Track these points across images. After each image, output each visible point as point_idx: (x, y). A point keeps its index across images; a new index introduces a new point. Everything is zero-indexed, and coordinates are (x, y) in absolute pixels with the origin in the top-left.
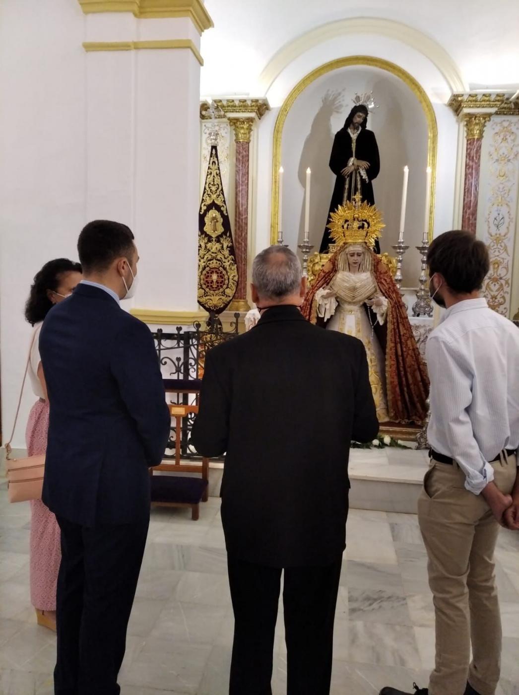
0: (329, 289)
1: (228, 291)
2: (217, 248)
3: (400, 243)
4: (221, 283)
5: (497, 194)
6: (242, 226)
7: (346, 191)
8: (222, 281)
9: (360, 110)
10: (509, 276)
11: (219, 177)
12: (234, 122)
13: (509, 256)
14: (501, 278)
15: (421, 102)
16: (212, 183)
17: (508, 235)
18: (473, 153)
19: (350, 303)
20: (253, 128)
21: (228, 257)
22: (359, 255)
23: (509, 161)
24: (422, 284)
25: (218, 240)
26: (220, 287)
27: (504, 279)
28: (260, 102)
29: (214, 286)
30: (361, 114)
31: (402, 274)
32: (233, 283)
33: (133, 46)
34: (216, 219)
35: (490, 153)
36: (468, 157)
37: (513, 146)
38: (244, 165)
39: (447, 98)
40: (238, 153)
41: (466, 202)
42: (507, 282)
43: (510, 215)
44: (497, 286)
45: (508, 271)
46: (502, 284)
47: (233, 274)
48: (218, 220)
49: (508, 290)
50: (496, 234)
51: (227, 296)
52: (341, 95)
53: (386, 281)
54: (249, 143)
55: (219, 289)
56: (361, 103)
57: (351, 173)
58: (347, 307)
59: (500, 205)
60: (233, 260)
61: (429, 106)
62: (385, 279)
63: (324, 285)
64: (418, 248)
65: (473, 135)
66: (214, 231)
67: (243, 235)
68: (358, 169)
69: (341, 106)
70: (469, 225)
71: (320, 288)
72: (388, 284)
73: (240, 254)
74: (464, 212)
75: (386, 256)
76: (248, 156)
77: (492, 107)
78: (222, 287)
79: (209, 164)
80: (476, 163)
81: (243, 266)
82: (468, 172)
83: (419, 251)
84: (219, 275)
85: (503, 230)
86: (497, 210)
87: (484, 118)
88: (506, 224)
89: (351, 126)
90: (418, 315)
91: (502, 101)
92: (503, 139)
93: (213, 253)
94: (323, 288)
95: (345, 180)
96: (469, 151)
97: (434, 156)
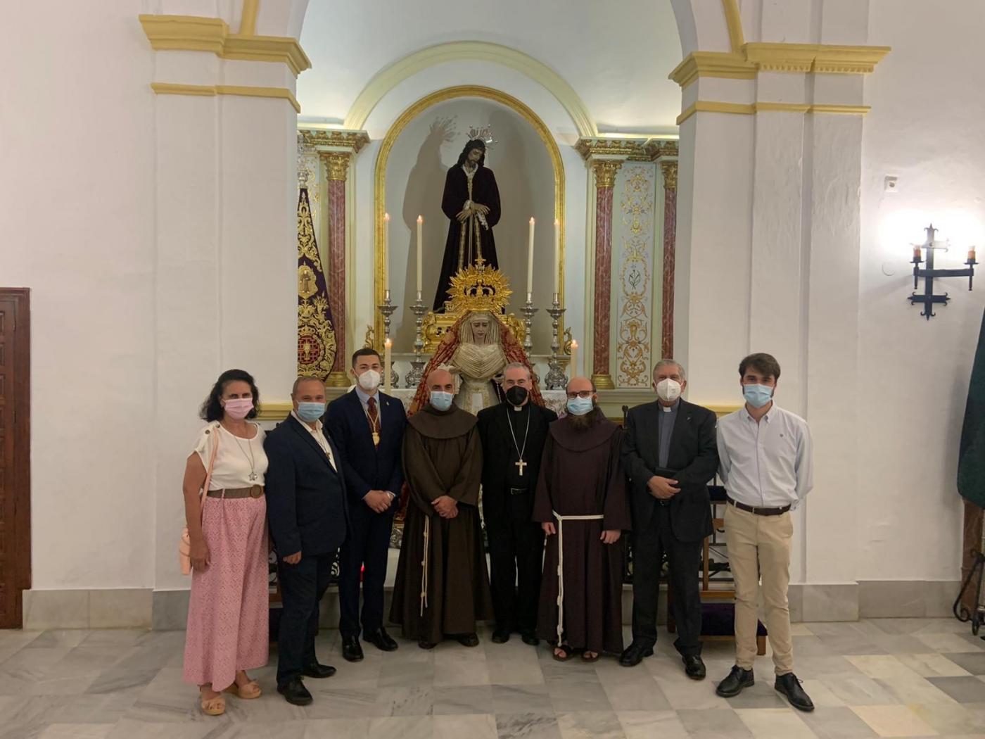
0: (452, 365)
1: (324, 364)
2: (309, 312)
3: (528, 304)
4: (315, 354)
5: (631, 248)
6: (339, 282)
7: (463, 238)
8: (317, 352)
9: (476, 145)
10: (648, 340)
11: (311, 227)
12: (325, 156)
13: (647, 317)
14: (640, 343)
15: (545, 143)
16: (303, 234)
17: (645, 295)
18: (605, 202)
19: (476, 380)
20: (349, 164)
21: (323, 322)
22: (484, 325)
23: (643, 211)
24: (555, 352)
25: (311, 302)
26: (313, 360)
27: (643, 344)
28: (359, 135)
29: (306, 359)
30: (477, 151)
31: (532, 340)
32: (331, 354)
33: (215, 91)
34: (309, 277)
35: (622, 202)
36: (599, 206)
37: (647, 195)
38: (339, 208)
39: (574, 141)
40: (331, 193)
41: (598, 257)
42: (646, 347)
43: (646, 271)
44: (636, 351)
45: (646, 335)
46: (641, 349)
47: (330, 343)
48: (311, 278)
49: (648, 355)
50: (633, 293)
51: (322, 370)
52: (452, 123)
53: (516, 354)
54: (344, 182)
55: (313, 362)
56: (477, 137)
57: (468, 219)
58: (473, 384)
59: (635, 260)
60: (329, 325)
61: (555, 147)
62: (514, 352)
63: (446, 359)
64: (549, 311)
65: (604, 183)
66: (306, 291)
67: (340, 292)
68: (476, 213)
69: (453, 134)
70: (602, 283)
71: (441, 362)
72: (517, 357)
73: (336, 315)
74: (597, 269)
75: (512, 317)
76: (344, 197)
77: (623, 154)
78: (316, 359)
79: (298, 210)
80: (608, 215)
81: (340, 330)
82: (599, 225)
83: (549, 314)
84: (313, 344)
85: (639, 289)
86: (632, 267)
87: (615, 166)
88: (642, 283)
89: (466, 162)
90: (552, 388)
91: (633, 148)
92: (635, 188)
93: (304, 318)
94: (445, 363)
95: (460, 225)
96: (600, 200)
97: (562, 204)
